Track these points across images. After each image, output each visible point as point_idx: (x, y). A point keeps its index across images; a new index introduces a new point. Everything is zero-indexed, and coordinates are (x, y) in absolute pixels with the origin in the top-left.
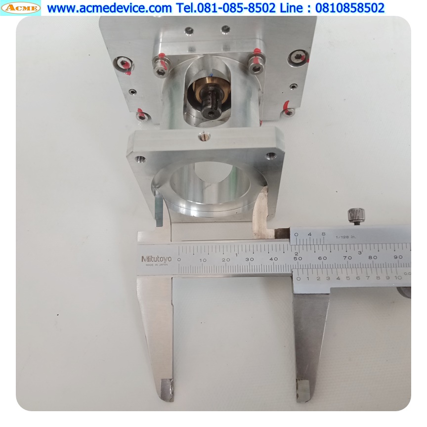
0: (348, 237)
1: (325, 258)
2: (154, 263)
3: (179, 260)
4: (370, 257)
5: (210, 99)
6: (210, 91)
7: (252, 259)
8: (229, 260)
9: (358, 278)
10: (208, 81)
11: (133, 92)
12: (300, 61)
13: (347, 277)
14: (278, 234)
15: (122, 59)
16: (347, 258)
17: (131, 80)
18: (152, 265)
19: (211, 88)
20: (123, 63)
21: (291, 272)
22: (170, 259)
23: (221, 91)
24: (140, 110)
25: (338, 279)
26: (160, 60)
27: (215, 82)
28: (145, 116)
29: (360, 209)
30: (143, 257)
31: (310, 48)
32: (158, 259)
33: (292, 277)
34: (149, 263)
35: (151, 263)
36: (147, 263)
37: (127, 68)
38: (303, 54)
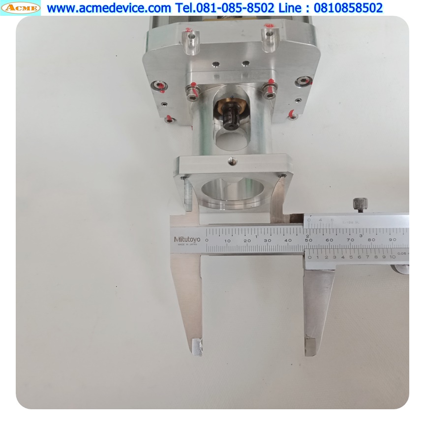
0: (352, 223)
1: (331, 240)
2: (185, 243)
3: (207, 240)
4: (369, 240)
5: (230, 115)
6: (230, 107)
7: (270, 241)
8: (249, 241)
9: (359, 257)
10: (228, 100)
11: (165, 104)
12: (305, 83)
13: (350, 256)
14: (293, 218)
15: (158, 82)
16: (350, 240)
17: (164, 97)
18: (184, 244)
19: (230, 105)
20: (158, 84)
21: (303, 252)
22: (199, 239)
23: (239, 106)
24: (168, 116)
25: (343, 257)
26: (191, 88)
27: (234, 101)
28: (172, 120)
29: (364, 198)
30: (175, 238)
31: (314, 75)
32: (188, 239)
33: (304, 256)
34: (181, 243)
35: (182, 243)
36: (179, 243)
37: (161, 88)
38: (307, 79)
